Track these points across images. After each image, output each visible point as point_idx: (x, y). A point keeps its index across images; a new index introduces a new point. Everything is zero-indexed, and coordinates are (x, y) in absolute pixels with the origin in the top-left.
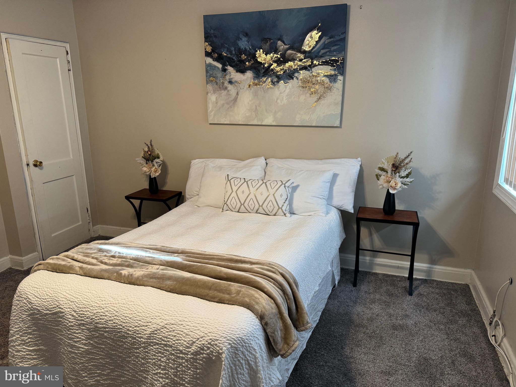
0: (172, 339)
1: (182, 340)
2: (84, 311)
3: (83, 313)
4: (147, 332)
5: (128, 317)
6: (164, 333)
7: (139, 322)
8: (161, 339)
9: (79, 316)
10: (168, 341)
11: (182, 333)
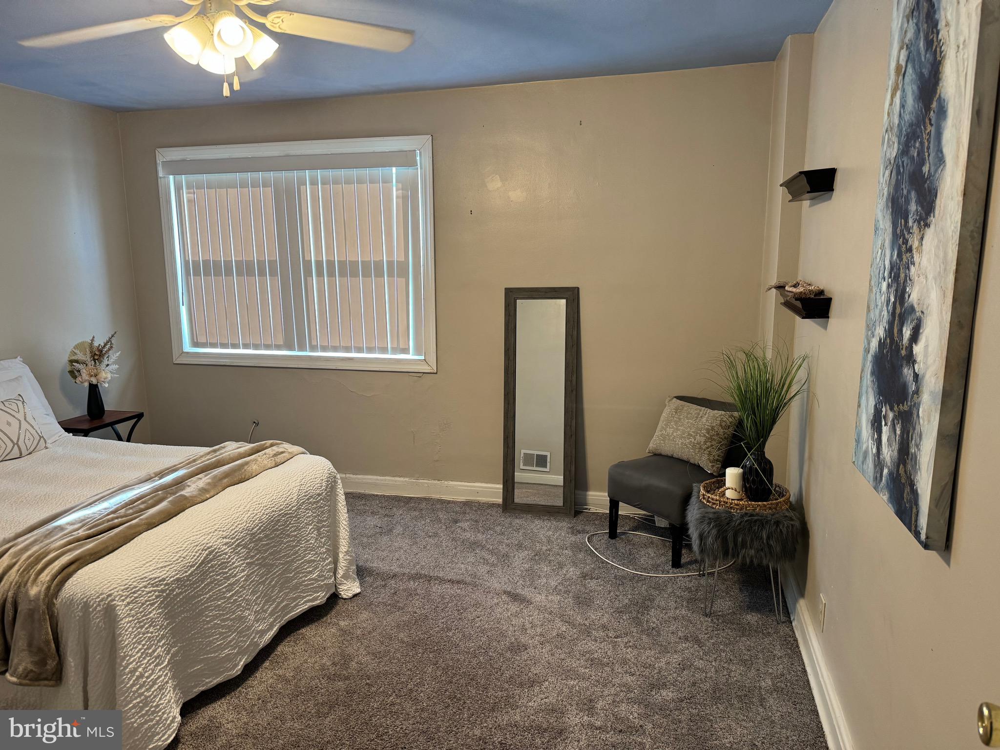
0: (310, 490)
1: (316, 484)
2: (235, 528)
3: (235, 530)
4: (295, 498)
5: (273, 500)
6: (304, 490)
7: (284, 496)
8: (304, 496)
9: (232, 539)
10: (309, 494)
11: (312, 480)
